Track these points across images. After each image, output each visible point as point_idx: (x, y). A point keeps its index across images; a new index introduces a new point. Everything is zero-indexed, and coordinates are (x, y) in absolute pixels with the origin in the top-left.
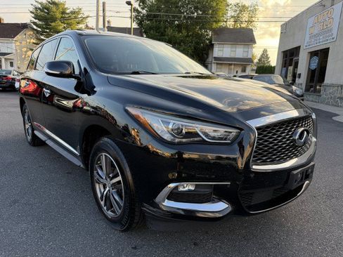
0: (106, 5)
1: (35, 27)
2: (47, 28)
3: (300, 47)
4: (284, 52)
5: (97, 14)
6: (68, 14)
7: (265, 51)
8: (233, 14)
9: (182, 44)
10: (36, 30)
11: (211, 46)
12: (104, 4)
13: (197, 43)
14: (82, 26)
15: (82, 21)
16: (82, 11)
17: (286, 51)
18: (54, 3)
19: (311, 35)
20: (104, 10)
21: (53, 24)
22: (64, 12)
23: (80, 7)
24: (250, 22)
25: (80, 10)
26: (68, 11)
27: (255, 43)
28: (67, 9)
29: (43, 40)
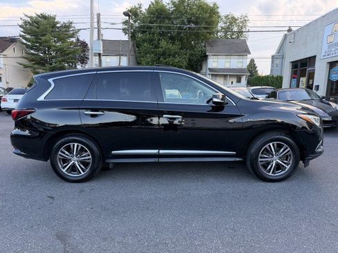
0: (101, 17)
1: (24, 41)
2: (37, 42)
3: (315, 56)
4: (292, 62)
5: (91, 26)
6: (58, 28)
7: (252, 61)
8: (223, 25)
9: (176, 56)
10: (25, 44)
11: (205, 57)
12: (99, 15)
13: (192, 55)
14: (74, 40)
15: (73, 34)
16: (73, 25)
17: (297, 61)
18: (44, 17)
19: (331, 45)
20: (98, 22)
21: (43, 38)
22: (54, 25)
23: (71, 21)
24: (240, 32)
25: (71, 23)
26: (58, 25)
27: (250, 53)
28: (58, 23)
29: (33, 54)
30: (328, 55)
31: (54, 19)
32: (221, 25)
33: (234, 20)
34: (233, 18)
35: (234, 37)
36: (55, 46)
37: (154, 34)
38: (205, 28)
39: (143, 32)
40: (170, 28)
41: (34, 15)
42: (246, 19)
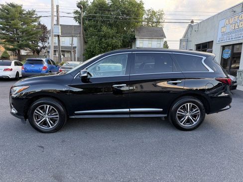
0: (59, 8)
2: (7, 25)
3: (213, 41)
4: (197, 45)
5: (52, 14)
6: (24, 14)
7: (166, 42)
9: (114, 38)
11: (134, 39)
12: (58, 6)
13: (125, 37)
14: (36, 24)
15: (36, 20)
16: (35, 13)
17: (200, 44)
18: (13, 6)
19: (223, 34)
20: (57, 11)
21: (12, 22)
22: (21, 13)
23: (34, 10)
24: (158, 22)
25: (34, 11)
26: (24, 12)
27: (165, 37)
28: (23, 10)
29: (3, 34)
30: (222, 41)
31: (21, 7)
32: (145, 16)
33: (154, 13)
34: (153, 12)
35: (154, 25)
36: (22, 28)
37: (97, 21)
38: (134, 19)
39: (89, 20)
40: (109, 18)
41: (5, 4)
42: (162, 12)
